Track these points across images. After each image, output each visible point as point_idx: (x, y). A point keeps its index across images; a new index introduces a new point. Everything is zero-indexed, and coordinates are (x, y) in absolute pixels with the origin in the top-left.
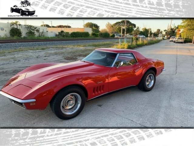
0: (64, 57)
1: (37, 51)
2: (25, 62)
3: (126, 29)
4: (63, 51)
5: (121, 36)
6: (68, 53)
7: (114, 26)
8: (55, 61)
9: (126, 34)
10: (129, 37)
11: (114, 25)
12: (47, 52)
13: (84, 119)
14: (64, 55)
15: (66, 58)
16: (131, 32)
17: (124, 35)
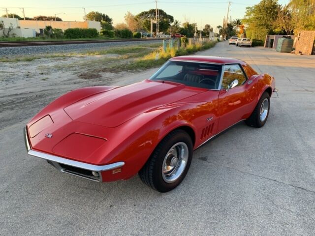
0: (76, 73)
1: (19, 63)
2: (7, 86)
3: (159, 24)
4: (69, 62)
5: (151, 35)
6: (80, 67)
7: (138, 19)
8: (65, 82)
9: (159, 32)
10: (163, 37)
11: (138, 17)
12: (39, 65)
13: (195, 186)
14: (76, 70)
15: (82, 75)
16: (167, 28)
17: (155, 34)
